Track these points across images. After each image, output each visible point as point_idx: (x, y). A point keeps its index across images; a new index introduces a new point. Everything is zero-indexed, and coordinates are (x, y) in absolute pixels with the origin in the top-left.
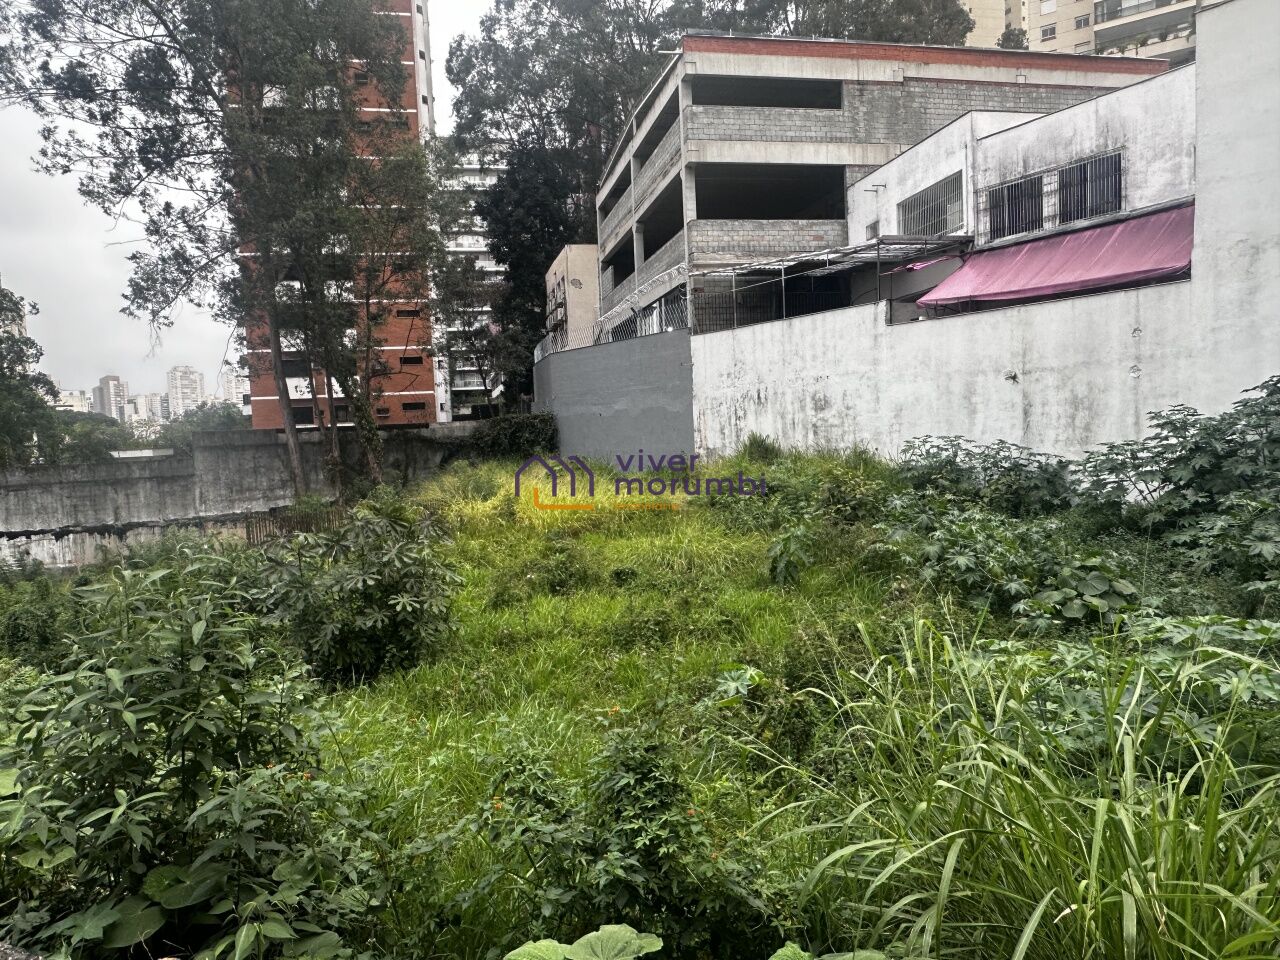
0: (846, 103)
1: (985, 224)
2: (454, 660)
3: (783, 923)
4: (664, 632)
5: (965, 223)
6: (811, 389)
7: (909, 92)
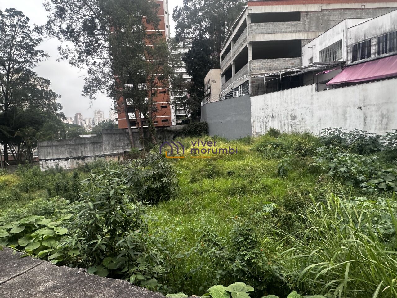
0: (302, 19)
1: (350, 57)
2: (180, 198)
3: (290, 285)
4: (244, 191)
5: (343, 57)
6: (290, 113)
7: (323, 14)
